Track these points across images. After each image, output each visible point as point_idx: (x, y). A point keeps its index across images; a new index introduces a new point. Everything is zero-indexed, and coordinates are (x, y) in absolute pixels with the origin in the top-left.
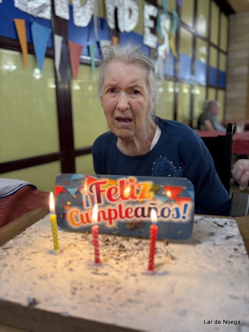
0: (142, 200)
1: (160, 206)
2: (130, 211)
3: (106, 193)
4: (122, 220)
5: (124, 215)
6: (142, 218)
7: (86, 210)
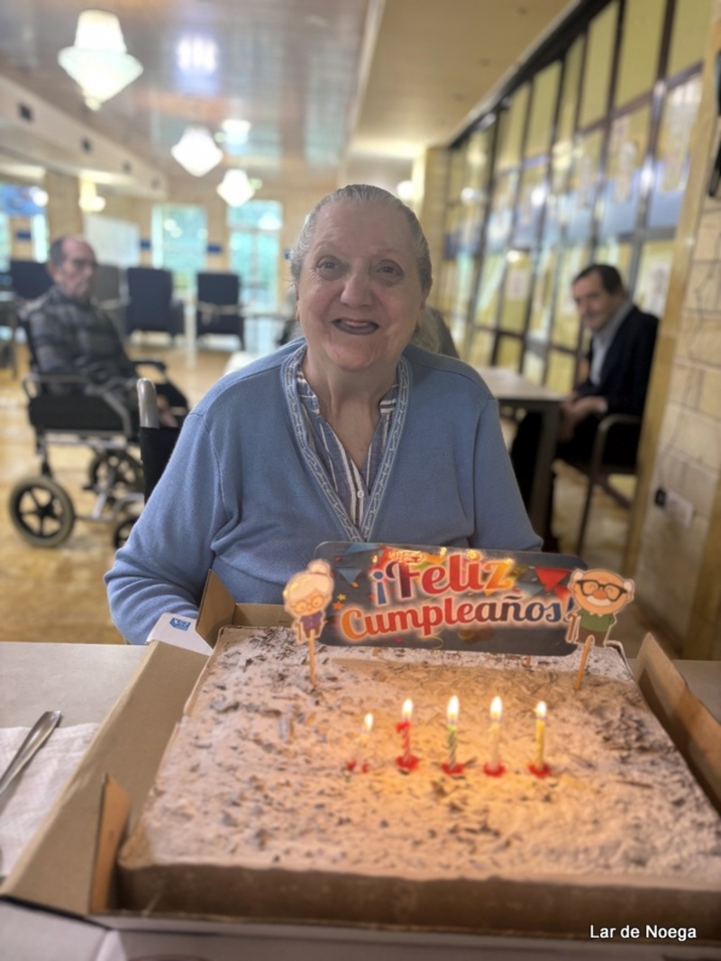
0: (492, 590)
1: (525, 602)
2: (467, 609)
3: (420, 579)
4: (451, 626)
5: (454, 616)
6: (489, 622)
7: (378, 609)
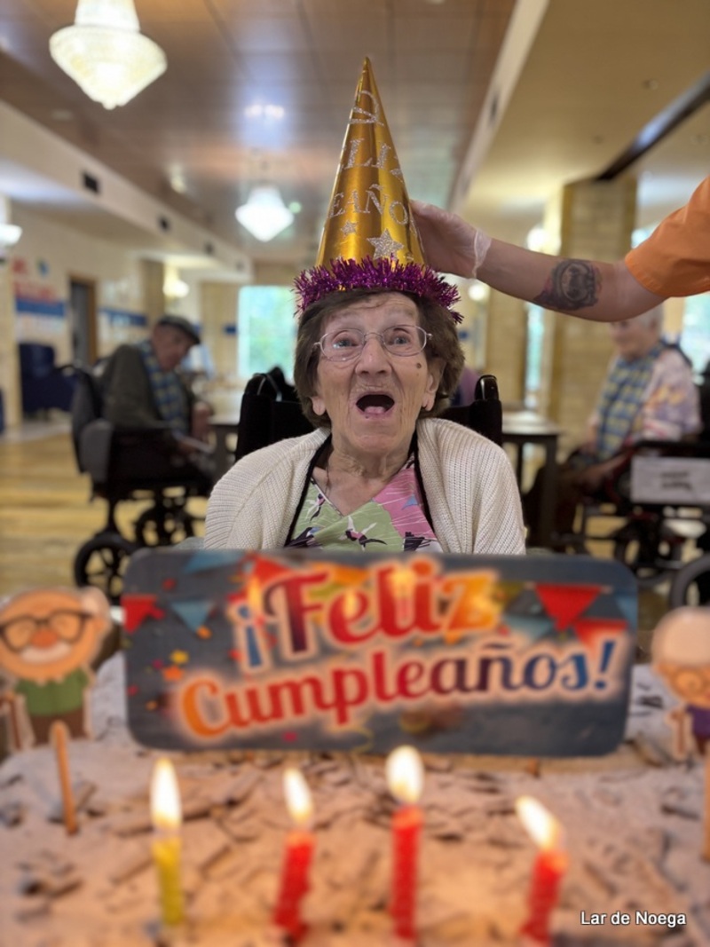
0: (458, 633)
1: (520, 653)
2: (412, 672)
3: (323, 617)
4: (385, 707)
6: (456, 697)
7: (249, 678)
